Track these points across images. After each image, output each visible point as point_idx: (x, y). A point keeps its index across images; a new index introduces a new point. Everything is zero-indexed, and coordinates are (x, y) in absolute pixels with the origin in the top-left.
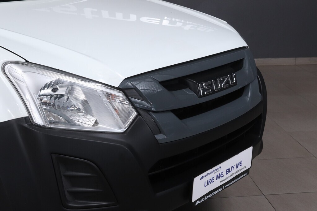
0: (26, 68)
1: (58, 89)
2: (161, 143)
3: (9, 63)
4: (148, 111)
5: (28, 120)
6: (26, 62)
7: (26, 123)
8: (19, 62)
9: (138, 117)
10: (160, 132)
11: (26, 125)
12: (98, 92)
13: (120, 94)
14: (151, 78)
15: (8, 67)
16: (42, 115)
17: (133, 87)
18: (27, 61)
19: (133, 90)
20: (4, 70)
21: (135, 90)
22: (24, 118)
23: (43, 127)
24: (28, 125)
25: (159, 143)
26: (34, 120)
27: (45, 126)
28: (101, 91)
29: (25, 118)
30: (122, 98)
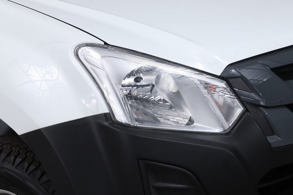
0: (106, 52)
1: (142, 79)
2: (274, 147)
3: (84, 47)
4: (257, 105)
5: (109, 117)
6: (104, 44)
7: (107, 121)
8: (96, 44)
9: (246, 114)
10: (273, 133)
11: (106, 124)
12: (195, 81)
13: (222, 84)
14: (261, 63)
15: (82, 51)
16: (126, 110)
17: (239, 75)
18: (106, 43)
19: (240, 79)
20: (77, 56)
21: (242, 78)
22: (103, 115)
23: (128, 125)
24: (108, 123)
25: (272, 147)
26: (116, 118)
27: (129, 125)
28: (198, 80)
29: (105, 114)
30: (225, 89)
